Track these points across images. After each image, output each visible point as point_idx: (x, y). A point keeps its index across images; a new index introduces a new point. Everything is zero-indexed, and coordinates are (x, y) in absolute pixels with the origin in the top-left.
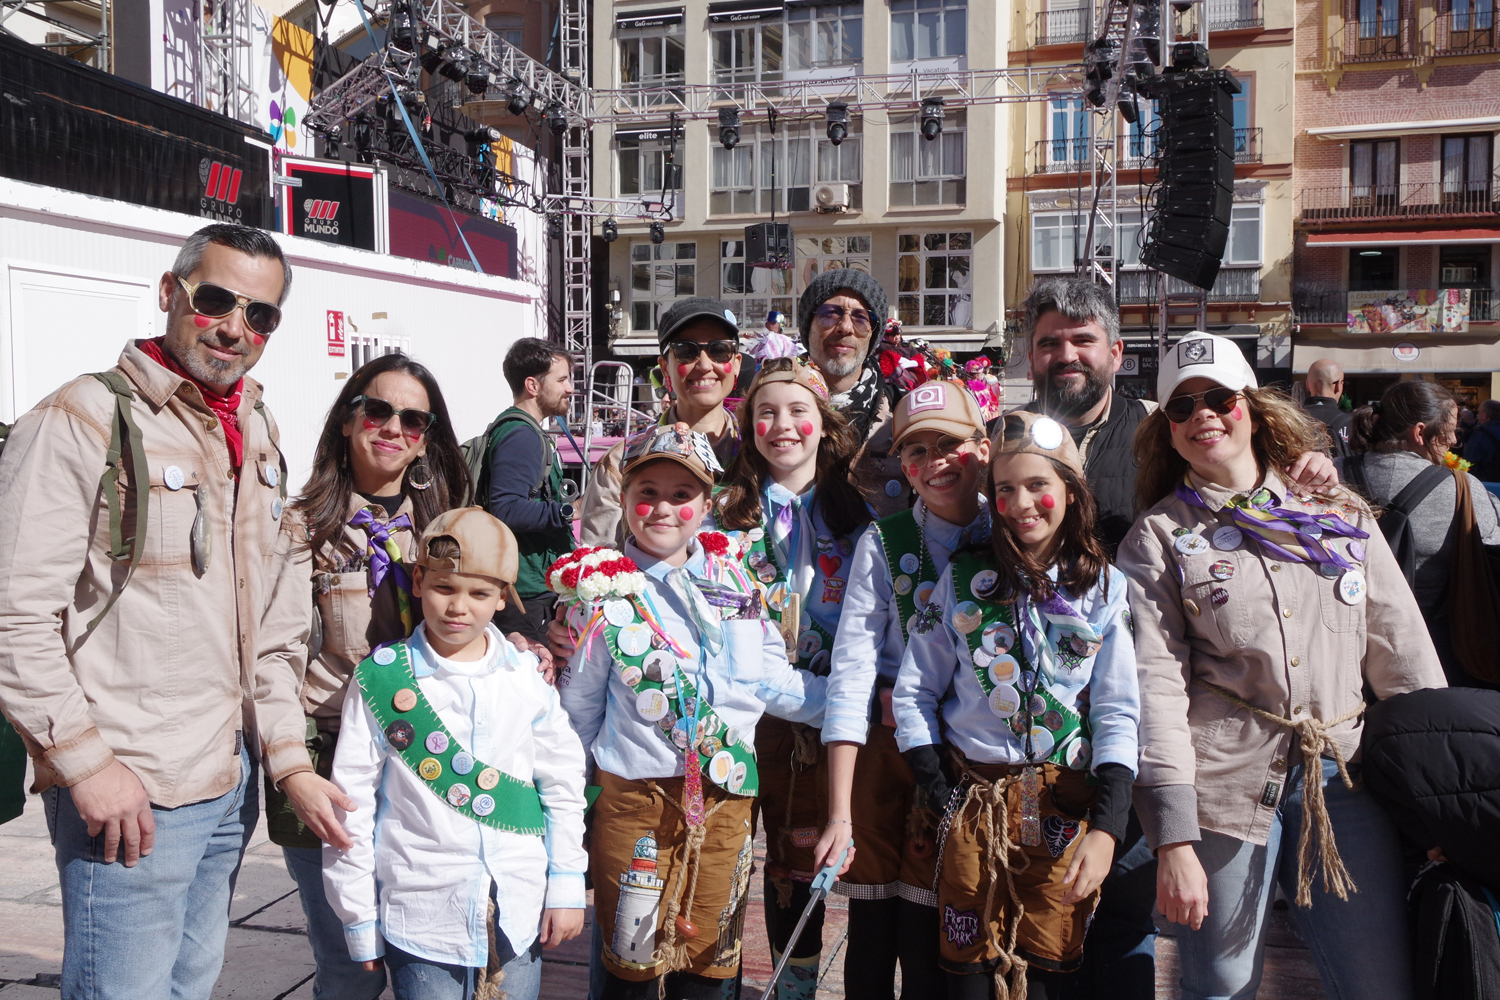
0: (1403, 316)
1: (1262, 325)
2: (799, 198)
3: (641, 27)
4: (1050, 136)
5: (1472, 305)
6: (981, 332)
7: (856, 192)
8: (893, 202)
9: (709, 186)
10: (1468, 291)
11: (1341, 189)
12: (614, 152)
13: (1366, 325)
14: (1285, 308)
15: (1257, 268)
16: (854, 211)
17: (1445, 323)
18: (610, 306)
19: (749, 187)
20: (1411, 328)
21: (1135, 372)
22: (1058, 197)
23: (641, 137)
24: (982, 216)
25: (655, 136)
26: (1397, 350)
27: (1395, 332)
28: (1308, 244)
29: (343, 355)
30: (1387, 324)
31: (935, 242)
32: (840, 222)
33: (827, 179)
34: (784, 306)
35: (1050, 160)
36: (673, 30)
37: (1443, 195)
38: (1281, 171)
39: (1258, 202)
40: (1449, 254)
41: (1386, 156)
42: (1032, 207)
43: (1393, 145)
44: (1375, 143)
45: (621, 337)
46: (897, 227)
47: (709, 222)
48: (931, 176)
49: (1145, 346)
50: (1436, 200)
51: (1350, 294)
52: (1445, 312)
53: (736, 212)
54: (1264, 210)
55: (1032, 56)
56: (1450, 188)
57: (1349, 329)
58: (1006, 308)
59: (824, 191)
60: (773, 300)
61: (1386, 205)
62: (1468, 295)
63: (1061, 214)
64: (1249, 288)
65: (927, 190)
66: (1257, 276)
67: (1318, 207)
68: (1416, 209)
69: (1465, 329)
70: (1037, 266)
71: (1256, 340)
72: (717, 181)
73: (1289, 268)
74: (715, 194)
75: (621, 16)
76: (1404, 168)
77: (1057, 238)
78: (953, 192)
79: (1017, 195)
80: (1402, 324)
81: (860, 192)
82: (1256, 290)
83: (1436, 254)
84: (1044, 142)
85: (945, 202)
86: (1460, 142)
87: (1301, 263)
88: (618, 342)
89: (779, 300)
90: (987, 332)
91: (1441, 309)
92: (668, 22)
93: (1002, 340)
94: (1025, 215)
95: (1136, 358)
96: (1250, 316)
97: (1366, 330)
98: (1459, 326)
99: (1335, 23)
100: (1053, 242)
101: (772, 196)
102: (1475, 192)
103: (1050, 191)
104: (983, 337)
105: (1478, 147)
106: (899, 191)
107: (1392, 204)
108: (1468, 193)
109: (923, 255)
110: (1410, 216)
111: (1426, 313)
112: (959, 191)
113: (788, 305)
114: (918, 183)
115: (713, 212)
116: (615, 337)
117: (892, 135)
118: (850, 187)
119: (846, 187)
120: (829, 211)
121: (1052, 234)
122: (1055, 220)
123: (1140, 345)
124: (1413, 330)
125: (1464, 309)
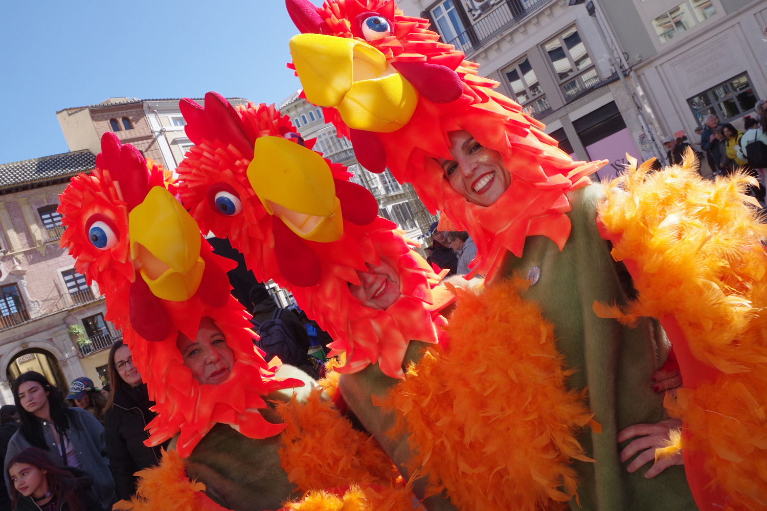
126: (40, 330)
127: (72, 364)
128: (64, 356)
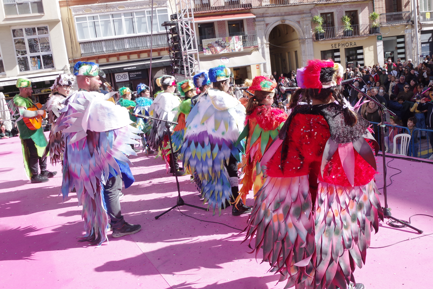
0: (222, 47)
5: (243, 41)
6: (60, 70)
8: (7, 14)
10: (241, 36)
17: (236, 49)
20: (225, 51)
22: (84, 8)
24: (52, 18)
27: (220, 53)
30: (217, 51)
31: (30, 31)
37: (225, 2)
39: (166, 7)
42: (73, 13)
46: (10, 26)
50: (223, 4)
51: (203, 40)
52: (235, 44)
54: (168, 9)
57: (204, 54)
58: (69, 59)
62: (241, 38)
63: (87, 16)
65: (23, 7)
68: (219, 7)
69: (242, 50)
70: (80, 39)
77: (86, 26)
78: (36, 8)
79: (65, 9)
80: (222, 50)
83: (227, 24)
85: (33, 12)
90: (63, 70)
94: (70, 17)
97: (210, 54)
98: (240, 50)
100: (85, 28)
102: (234, 1)
103: (80, 5)
106: (9, 8)
107: (209, 6)
108: (232, 2)
109: (25, 38)
110: (216, 11)
111: (229, 45)
112: (40, 7)
114: (18, 4)
121: (84, 25)
122: (85, 18)
123: (129, 68)
124: (226, 52)
125: (241, 43)
126: (294, 13)
127: (308, 44)
128: (304, 36)
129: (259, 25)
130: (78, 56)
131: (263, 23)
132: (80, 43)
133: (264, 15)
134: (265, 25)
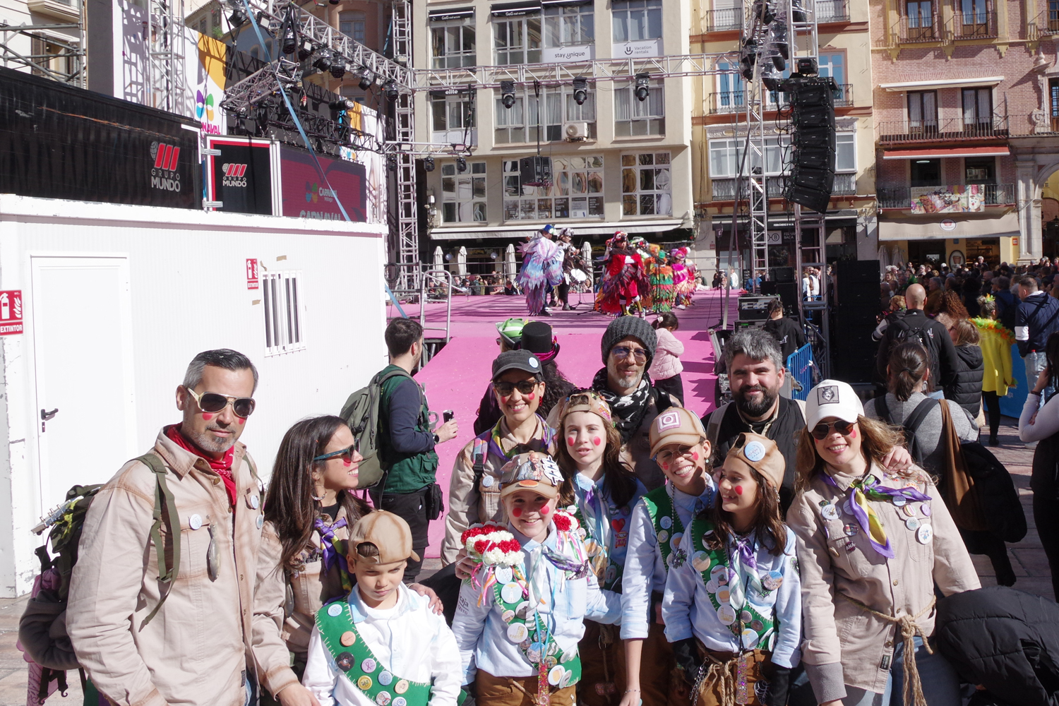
0: (945, 202)
1: (859, 210)
2: (555, 132)
3: (445, 20)
4: (718, 90)
5: (985, 195)
6: (679, 219)
7: (593, 128)
8: (617, 134)
9: (494, 125)
10: (983, 186)
11: (903, 122)
12: (429, 103)
13: (922, 208)
14: (872, 199)
15: (854, 174)
16: (591, 140)
17: (970, 206)
18: (428, 206)
19: (521, 126)
20: (949, 210)
21: (780, 242)
22: (725, 129)
23: (447, 93)
24: (676, 142)
25: (456, 92)
26: (943, 225)
27: (940, 213)
28: (885, 157)
29: (257, 288)
30: (935, 207)
31: (646, 159)
32: (582, 148)
33: (573, 119)
34: (546, 204)
35: (719, 105)
36: (467, 22)
37: (964, 125)
38: (866, 111)
39: (852, 131)
40: (970, 162)
41: (929, 99)
42: (709, 135)
43: (933, 94)
44: (922, 93)
45: (436, 227)
46: (620, 150)
47: (494, 149)
48: (642, 116)
49: (785, 225)
50: (961, 130)
51: (912, 189)
52: (970, 199)
53: (512, 142)
54: (856, 136)
55: (705, 38)
56: (968, 121)
57: (912, 211)
58: (694, 202)
59: (571, 127)
60: (539, 200)
61: (931, 132)
62: (983, 188)
63: (728, 140)
64: (849, 186)
65: (640, 126)
66: (854, 179)
67: (889, 134)
68: (948, 135)
69: (982, 209)
70: (713, 174)
71: (855, 219)
72: (499, 121)
73: (873, 173)
74: (498, 130)
75: (432, 12)
76: (940, 110)
77: (726, 155)
78: (657, 127)
79: (699, 128)
80: (945, 207)
81: (596, 128)
82: (853, 187)
83: (963, 162)
84: (715, 93)
85: (651, 133)
86: (973, 92)
87: (881, 170)
88: (434, 230)
89: (542, 200)
90: (683, 218)
91: (967, 197)
92: (463, 17)
93: (693, 223)
94: (704, 141)
95: (780, 233)
96: (851, 204)
97: (923, 212)
98: (979, 208)
99: (893, 16)
100: (723, 158)
101: (537, 132)
102: (983, 124)
103: (720, 125)
104: (680, 221)
105: (983, 96)
106: (621, 127)
107: (934, 132)
108: (979, 124)
109: (637, 169)
110: (946, 139)
111: (959, 200)
112: (661, 126)
113: (549, 204)
114: (633, 121)
115: (497, 142)
116: (432, 227)
117: (615, 90)
118: (588, 124)
119: (586, 125)
120: (575, 140)
121: (722, 154)
122: (724, 144)
123: (782, 225)
124: (951, 211)
125: (981, 197)
129: (1022, 167)
130: (708, 200)
131: (1031, 164)
132: (713, 181)
133: (1036, 150)
134: (1036, 168)
